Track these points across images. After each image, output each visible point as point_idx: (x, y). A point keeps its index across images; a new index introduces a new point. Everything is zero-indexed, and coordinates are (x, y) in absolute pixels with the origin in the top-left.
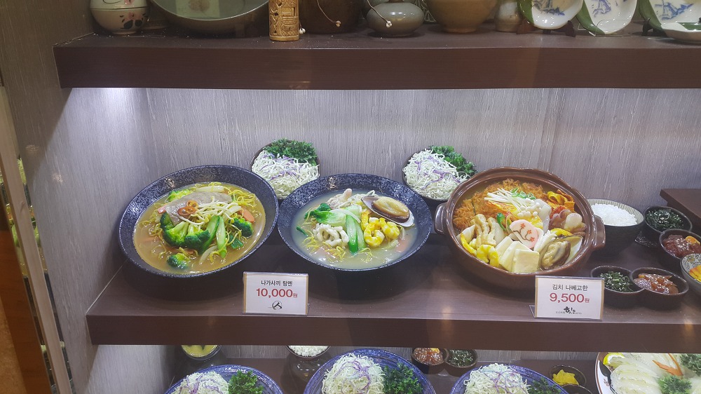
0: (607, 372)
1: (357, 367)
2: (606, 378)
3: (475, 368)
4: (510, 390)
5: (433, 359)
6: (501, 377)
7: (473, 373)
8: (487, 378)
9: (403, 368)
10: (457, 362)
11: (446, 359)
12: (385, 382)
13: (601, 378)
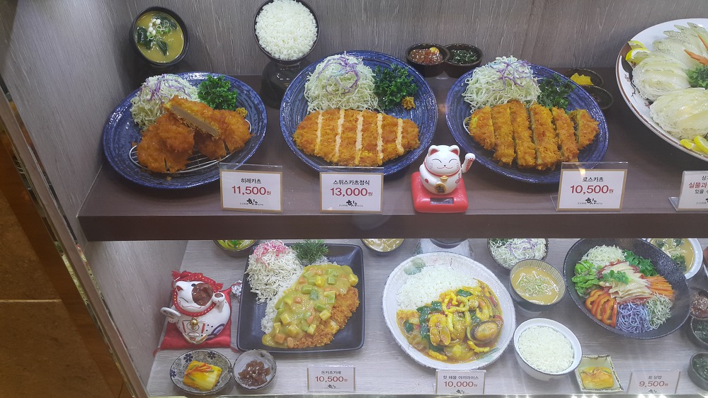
0: (629, 68)
1: (343, 64)
2: (627, 74)
3: (479, 65)
4: (519, 82)
5: (431, 60)
6: (509, 68)
7: (477, 70)
8: (493, 71)
9: (396, 69)
10: (459, 61)
11: (446, 59)
12: (376, 83)
13: (622, 74)
